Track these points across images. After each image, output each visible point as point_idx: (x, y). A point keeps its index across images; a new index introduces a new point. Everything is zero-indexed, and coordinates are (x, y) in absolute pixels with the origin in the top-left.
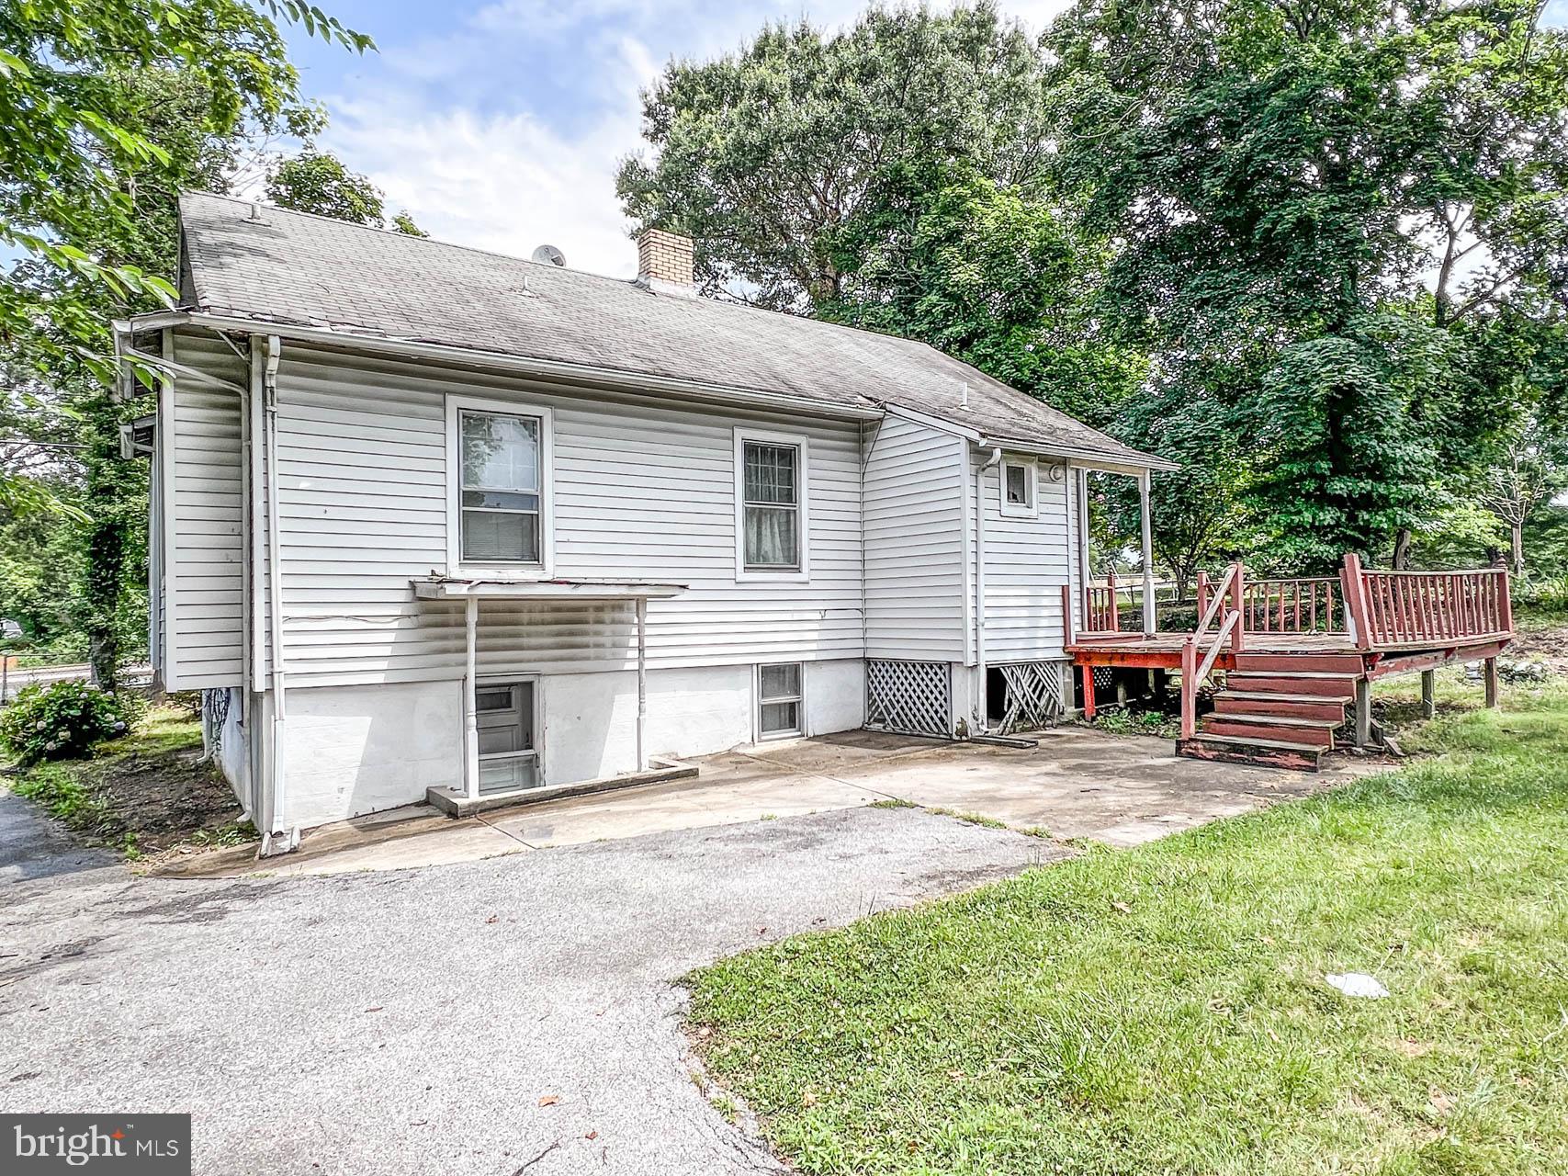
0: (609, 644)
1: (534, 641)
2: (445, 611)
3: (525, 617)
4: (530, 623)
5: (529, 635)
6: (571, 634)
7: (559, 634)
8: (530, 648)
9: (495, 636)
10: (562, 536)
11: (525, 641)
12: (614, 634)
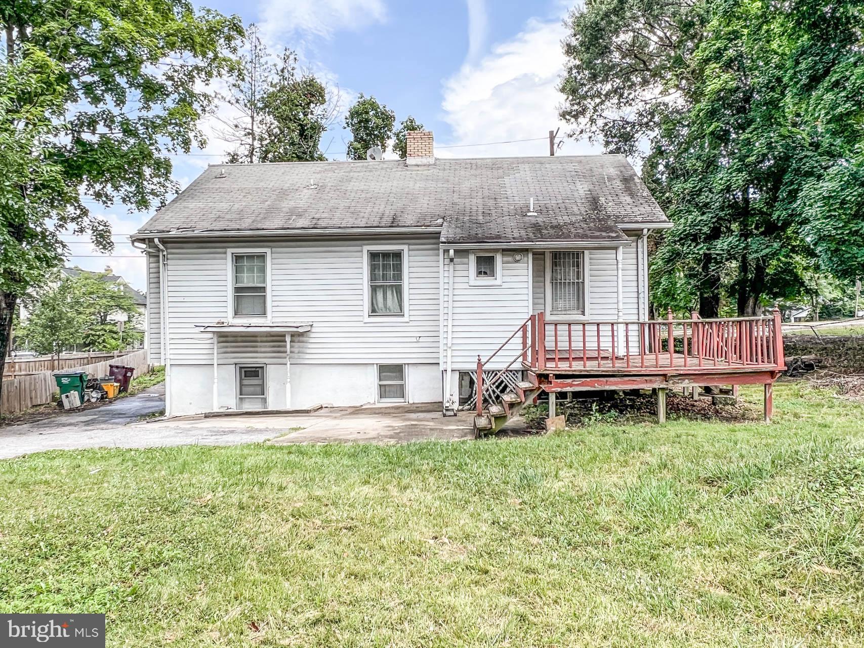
0: (296, 352)
1: (263, 349)
2: (227, 336)
3: (259, 339)
4: (261, 342)
5: (261, 347)
6: (279, 346)
7: (274, 347)
8: (261, 352)
9: (247, 347)
10: (275, 304)
11: (258, 349)
12: (299, 347)
